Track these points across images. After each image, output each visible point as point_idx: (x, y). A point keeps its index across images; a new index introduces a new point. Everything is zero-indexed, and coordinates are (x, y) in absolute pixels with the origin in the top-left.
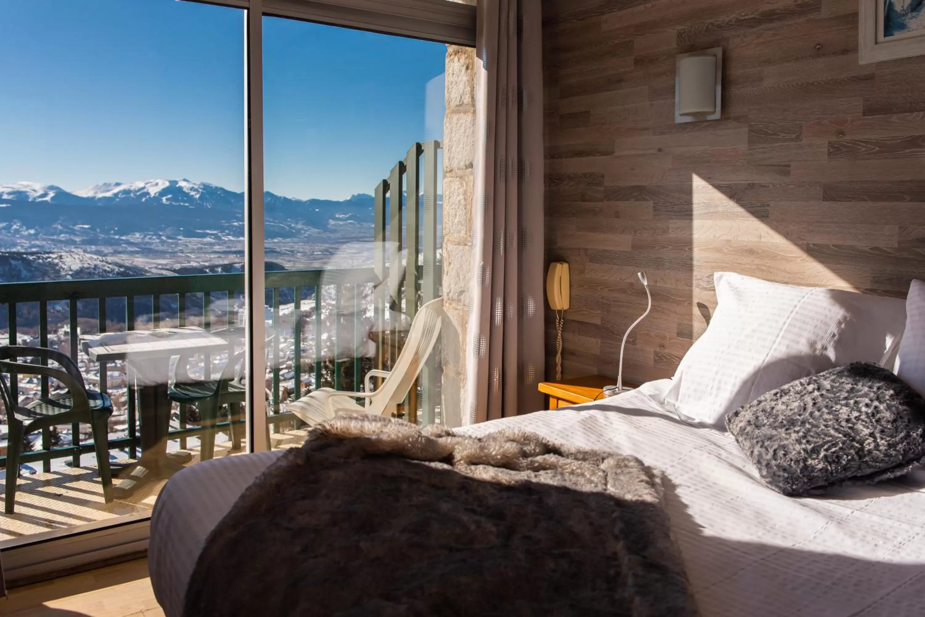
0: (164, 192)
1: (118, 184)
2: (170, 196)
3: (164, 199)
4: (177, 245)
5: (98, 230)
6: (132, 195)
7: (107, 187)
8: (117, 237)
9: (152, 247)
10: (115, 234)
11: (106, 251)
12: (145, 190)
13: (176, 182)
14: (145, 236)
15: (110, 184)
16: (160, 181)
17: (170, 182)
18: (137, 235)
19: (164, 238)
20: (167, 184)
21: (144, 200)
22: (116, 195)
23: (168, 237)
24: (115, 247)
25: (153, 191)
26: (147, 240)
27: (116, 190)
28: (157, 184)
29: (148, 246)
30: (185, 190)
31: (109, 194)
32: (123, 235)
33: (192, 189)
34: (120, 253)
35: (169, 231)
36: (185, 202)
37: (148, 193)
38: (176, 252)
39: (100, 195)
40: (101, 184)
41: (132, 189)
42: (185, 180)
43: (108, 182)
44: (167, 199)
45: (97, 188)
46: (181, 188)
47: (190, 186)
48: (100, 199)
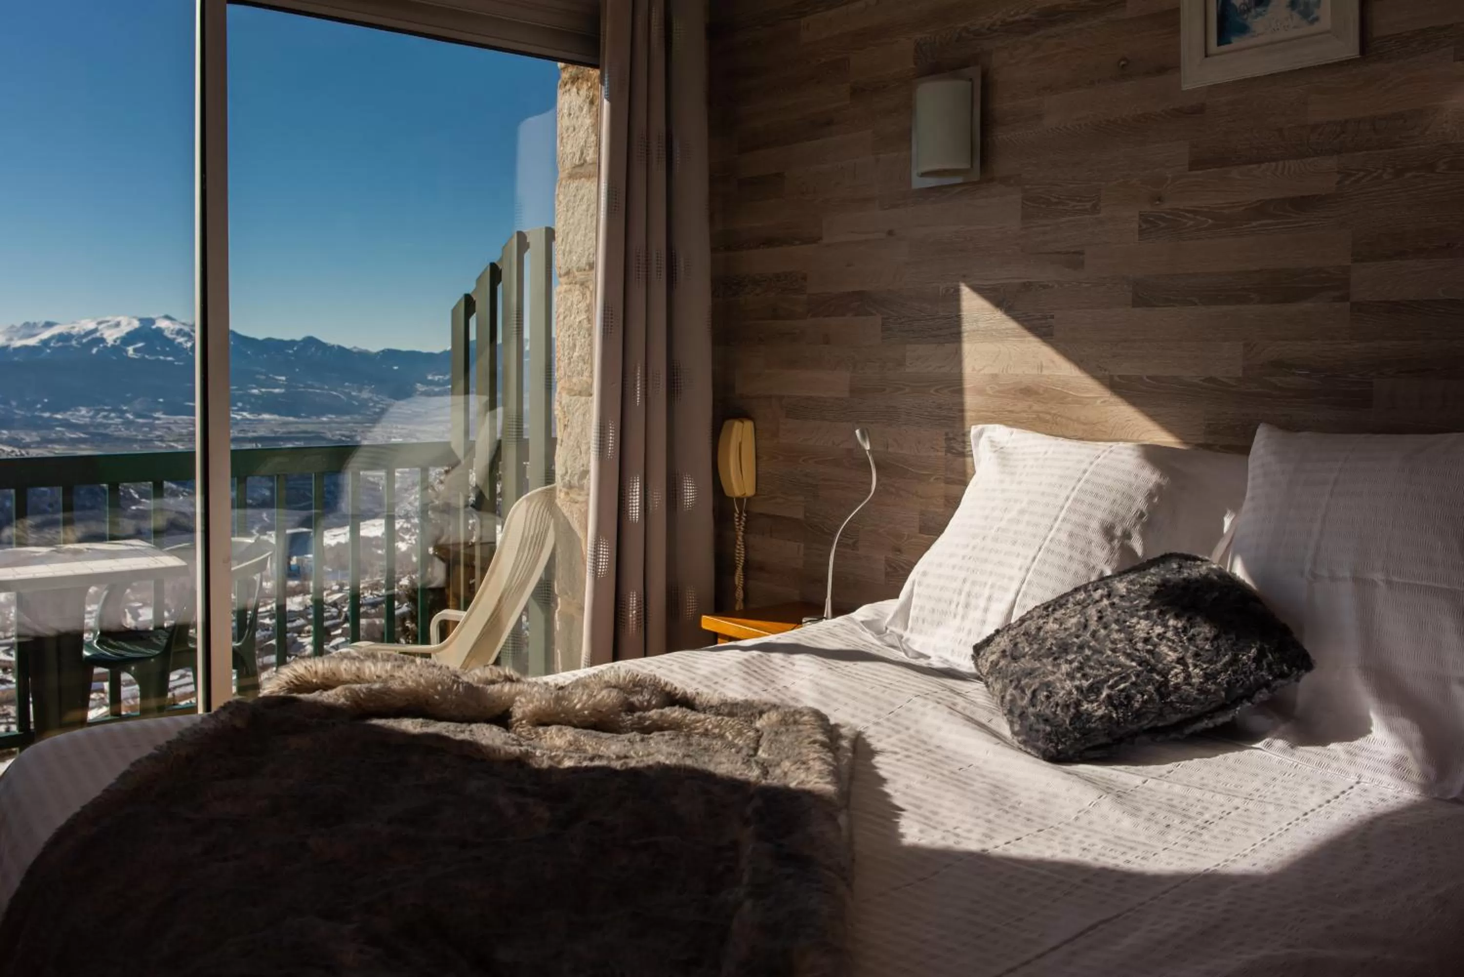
0: (130, 338)
1: (49, 325)
2: (140, 345)
3: (130, 350)
4: (153, 427)
5: (14, 403)
6: (74, 343)
7: (30, 328)
8: (47, 415)
9: (108, 431)
10: (43, 410)
11: (28, 440)
12: (98, 334)
13: (152, 321)
14: (98, 412)
15: (35, 324)
16: (124, 320)
17: (141, 320)
18: (83, 411)
19: (130, 416)
20: (136, 324)
21: (94, 351)
22: (45, 343)
23: (138, 415)
24: (44, 432)
25: (111, 336)
26: (99, 419)
27: (46, 335)
28: (118, 325)
29: (102, 431)
30: (167, 334)
31: (32, 342)
32: (57, 412)
33: (179, 332)
34: (53, 441)
35: (138, 405)
36: (167, 354)
37: (102, 340)
38: (151, 440)
39: (18, 343)
40: (19, 323)
41: (75, 331)
42: (167, 317)
43: (31, 320)
44: (136, 350)
45: (12, 331)
46: (160, 331)
47: (177, 327)
48: (17, 350)
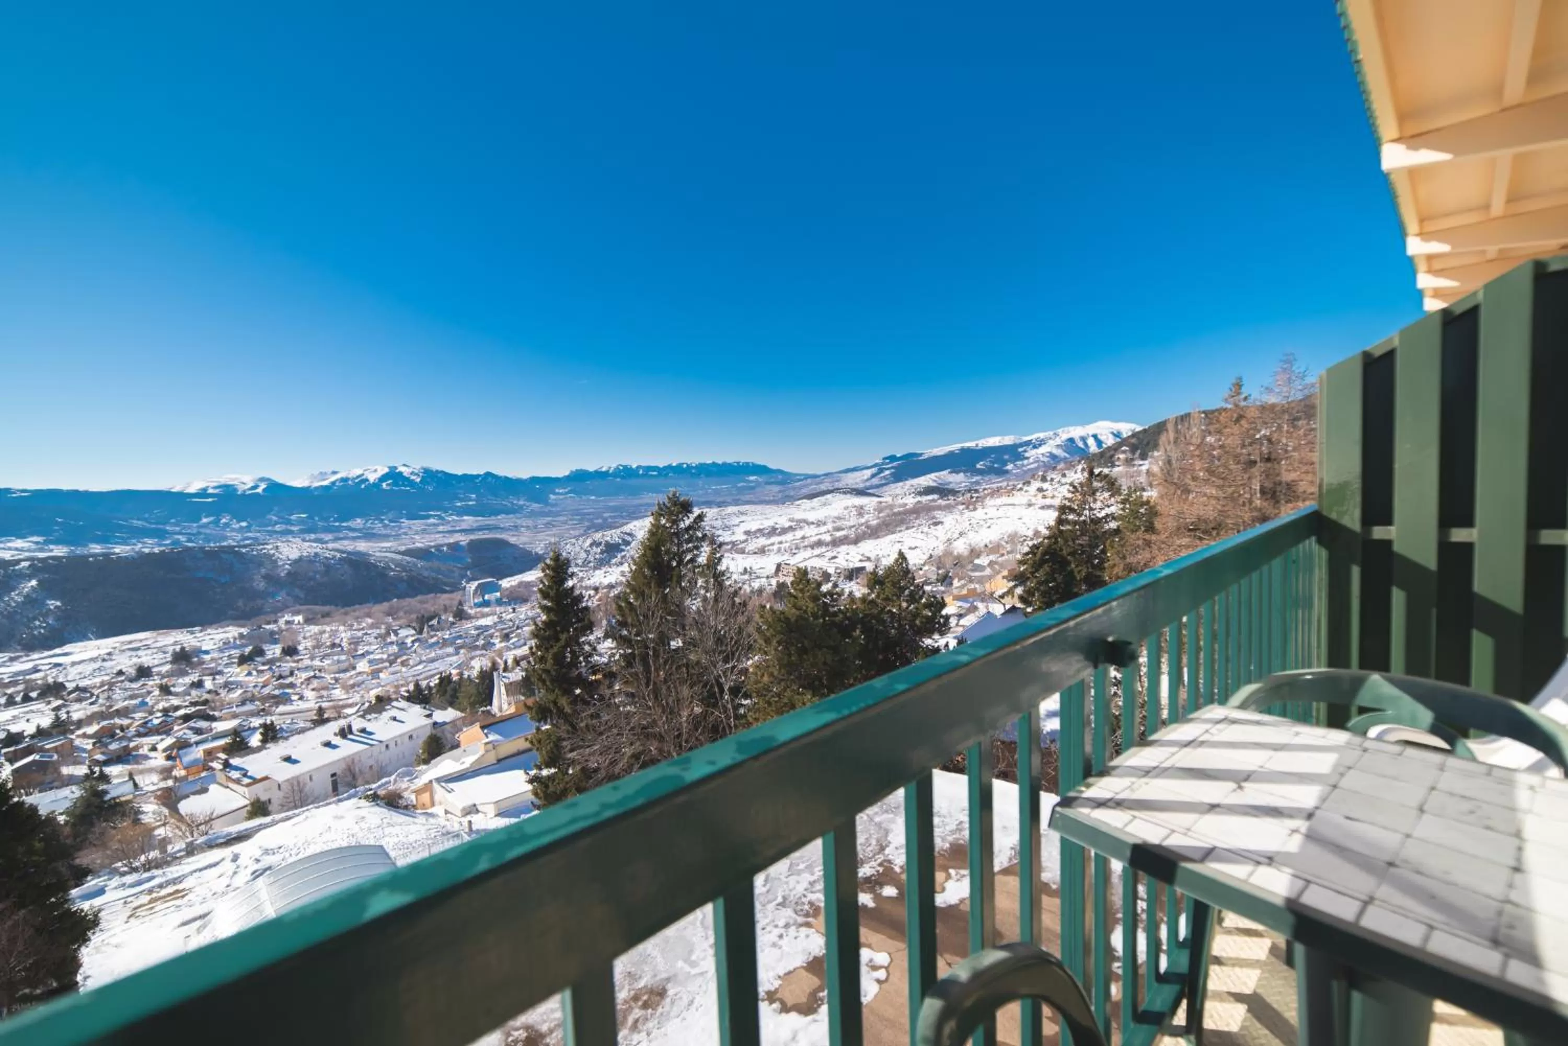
0: (384, 478)
1: (335, 473)
2: (390, 481)
3: (384, 485)
4: (400, 528)
5: (316, 519)
6: (350, 482)
7: (323, 475)
8: (337, 524)
9: (374, 531)
10: (335, 521)
11: (327, 539)
12: (364, 477)
13: (396, 468)
14: (367, 521)
15: (326, 473)
16: (379, 468)
17: (389, 468)
18: (359, 520)
19: (386, 522)
20: (386, 470)
21: (363, 486)
22: (333, 483)
23: (391, 521)
24: (336, 534)
25: (372, 478)
26: (368, 525)
27: (333, 478)
28: (376, 471)
29: (370, 531)
30: (405, 474)
31: (326, 483)
32: (343, 522)
33: (412, 473)
34: (341, 539)
35: (390, 515)
36: (405, 486)
37: (367, 480)
38: (400, 535)
39: (317, 484)
40: (316, 473)
41: (350, 476)
42: (405, 465)
43: (323, 471)
44: (388, 485)
45: (313, 477)
46: (401, 473)
47: (411, 470)
48: (317, 488)
